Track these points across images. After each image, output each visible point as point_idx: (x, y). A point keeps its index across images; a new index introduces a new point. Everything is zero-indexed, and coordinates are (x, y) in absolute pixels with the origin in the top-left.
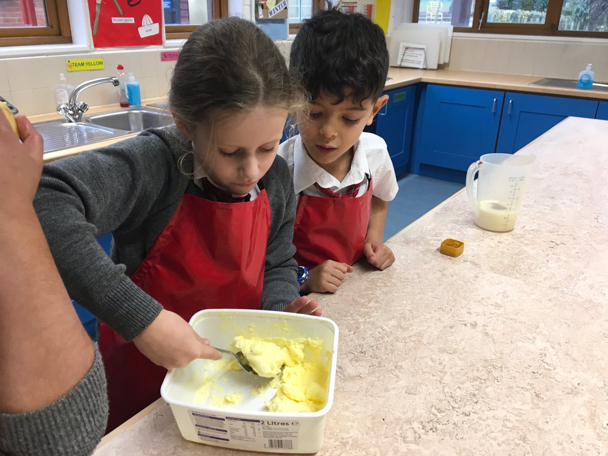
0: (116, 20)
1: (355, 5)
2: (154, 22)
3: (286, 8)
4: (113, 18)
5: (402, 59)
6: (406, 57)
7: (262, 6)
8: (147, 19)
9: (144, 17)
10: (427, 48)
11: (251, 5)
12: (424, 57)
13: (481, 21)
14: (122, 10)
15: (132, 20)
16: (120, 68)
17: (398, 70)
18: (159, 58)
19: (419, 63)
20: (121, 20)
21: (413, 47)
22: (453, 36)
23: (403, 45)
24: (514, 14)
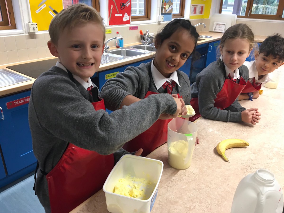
0: (116, 15)
1: (197, 6)
2: (128, 15)
3: (172, 9)
4: (115, 14)
5: (215, 29)
6: (216, 28)
7: (164, 8)
8: (126, 14)
9: (125, 14)
10: (226, 24)
11: (160, 8)
12: (224, 28)
13: (249, 13)
14: (119, 11)
15: (121, 15)
16: (118, 33)
17: (213, 33)
18: (129, 29)
19: (222, 30)
20: (118, 15)
21: (220, 23)
22: (237, 19)
23: (215, 23)
24: (257, 6)
